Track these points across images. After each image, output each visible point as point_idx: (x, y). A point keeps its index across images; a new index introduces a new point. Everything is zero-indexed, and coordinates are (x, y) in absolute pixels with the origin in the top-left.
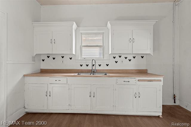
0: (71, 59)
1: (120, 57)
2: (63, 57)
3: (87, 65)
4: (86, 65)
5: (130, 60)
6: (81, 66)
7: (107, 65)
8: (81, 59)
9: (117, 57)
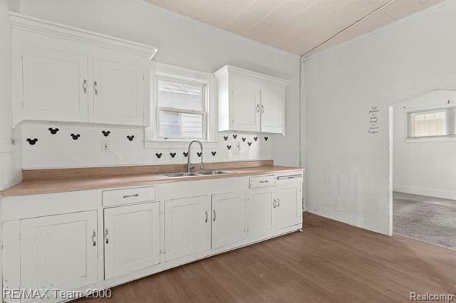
0: (131, 138)
1: (235, 137)
2: (106, 134)
3: (173, 155)
4: (171, 154)
5: (250, 144)
6: (159, 156)
7: (214, 154)
8: (158, 140)
9: (230, 136)
